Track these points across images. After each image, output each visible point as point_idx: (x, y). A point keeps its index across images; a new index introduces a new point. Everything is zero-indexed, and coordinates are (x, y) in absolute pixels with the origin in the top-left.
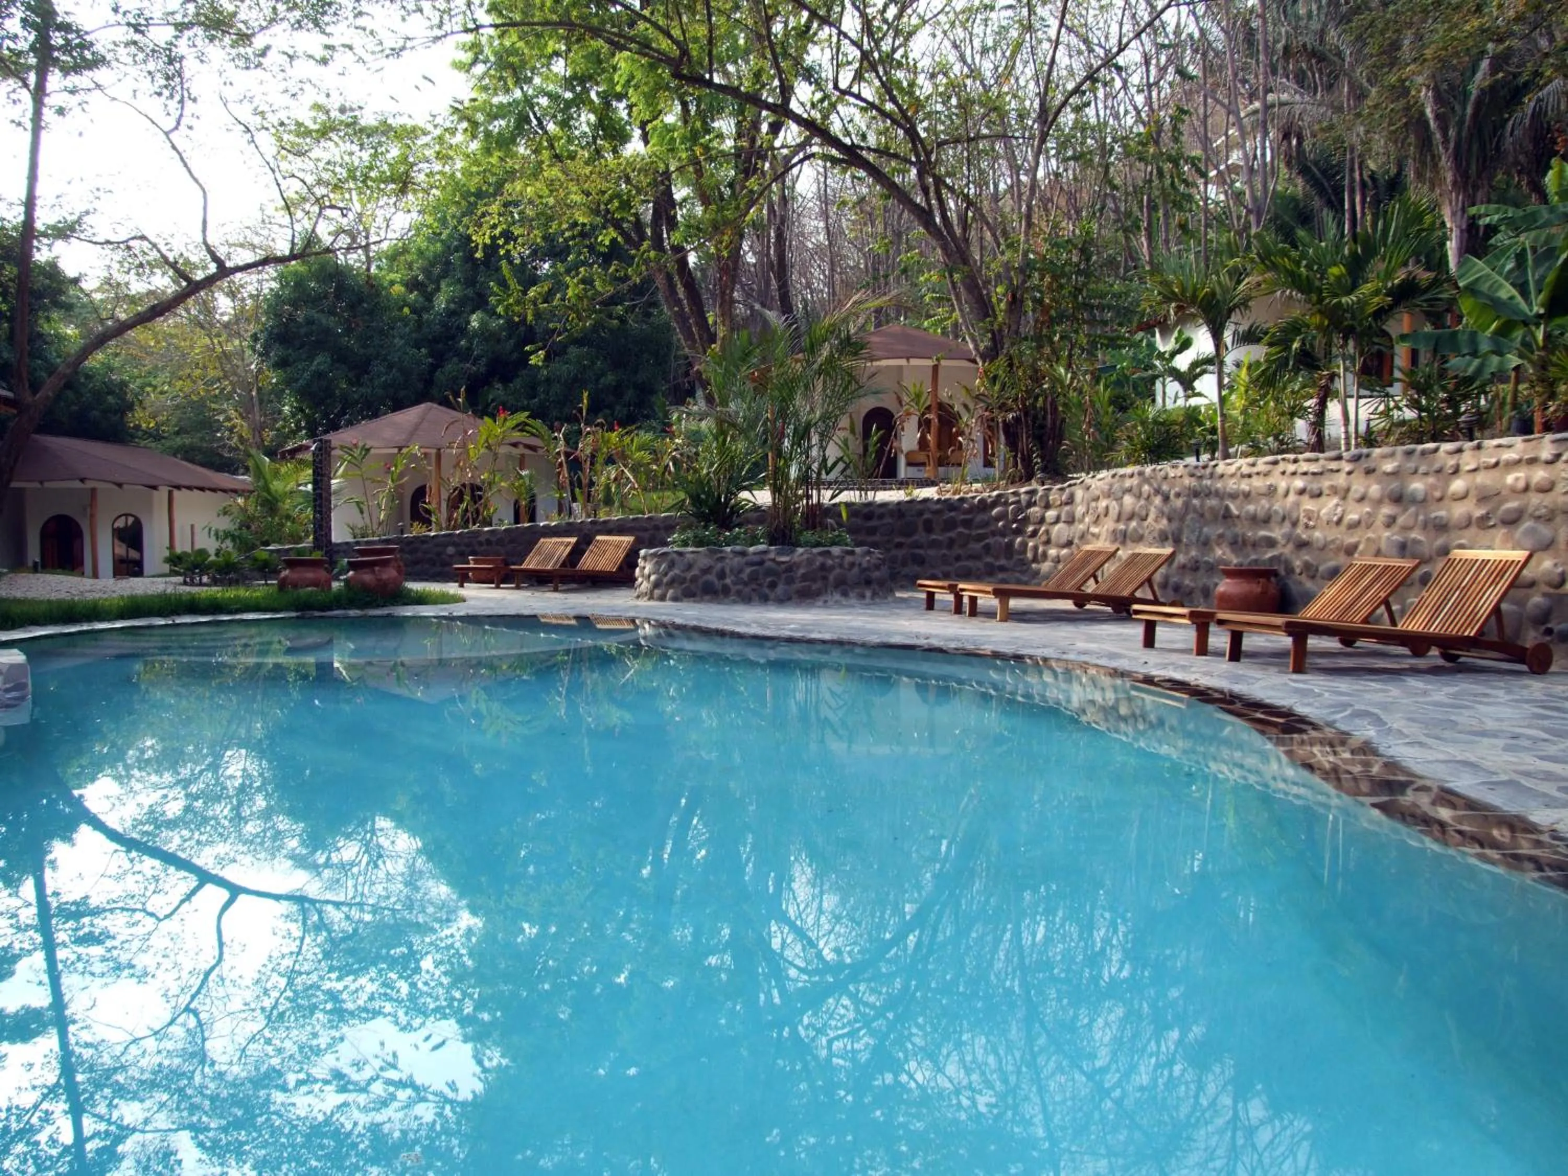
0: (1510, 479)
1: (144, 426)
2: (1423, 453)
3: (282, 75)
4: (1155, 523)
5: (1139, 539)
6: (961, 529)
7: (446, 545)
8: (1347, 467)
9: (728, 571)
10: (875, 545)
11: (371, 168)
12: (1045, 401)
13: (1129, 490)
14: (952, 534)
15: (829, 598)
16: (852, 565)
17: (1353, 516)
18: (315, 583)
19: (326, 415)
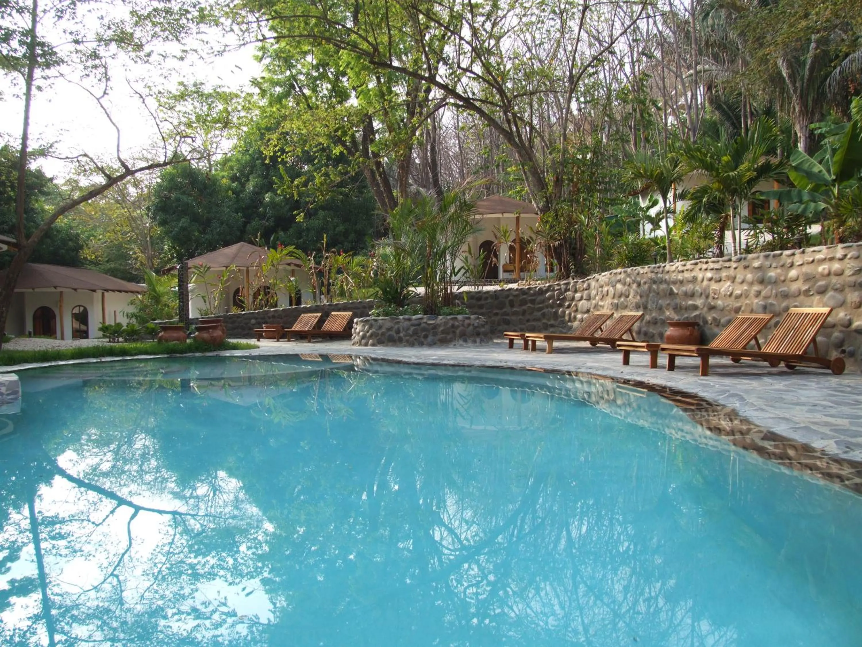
0: (820, 269)
1: (89, 258)
2: (774, 256)
3: (159, 66)
4: (633, 299)
5: (625, 307)
6: (529, 305)
7: (250, 319)
8: (734, 265)
9: (401, 329)
10: (482, 314)
11: (207, 115)
12: (576, 234)
13: (619, 281)
14: (525, 307)
15: (456, 343)
16: (469, 325)
17: (738, 292)
18: (178, 339)
19: (187, 250)
